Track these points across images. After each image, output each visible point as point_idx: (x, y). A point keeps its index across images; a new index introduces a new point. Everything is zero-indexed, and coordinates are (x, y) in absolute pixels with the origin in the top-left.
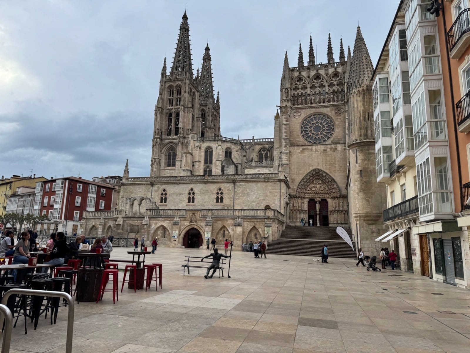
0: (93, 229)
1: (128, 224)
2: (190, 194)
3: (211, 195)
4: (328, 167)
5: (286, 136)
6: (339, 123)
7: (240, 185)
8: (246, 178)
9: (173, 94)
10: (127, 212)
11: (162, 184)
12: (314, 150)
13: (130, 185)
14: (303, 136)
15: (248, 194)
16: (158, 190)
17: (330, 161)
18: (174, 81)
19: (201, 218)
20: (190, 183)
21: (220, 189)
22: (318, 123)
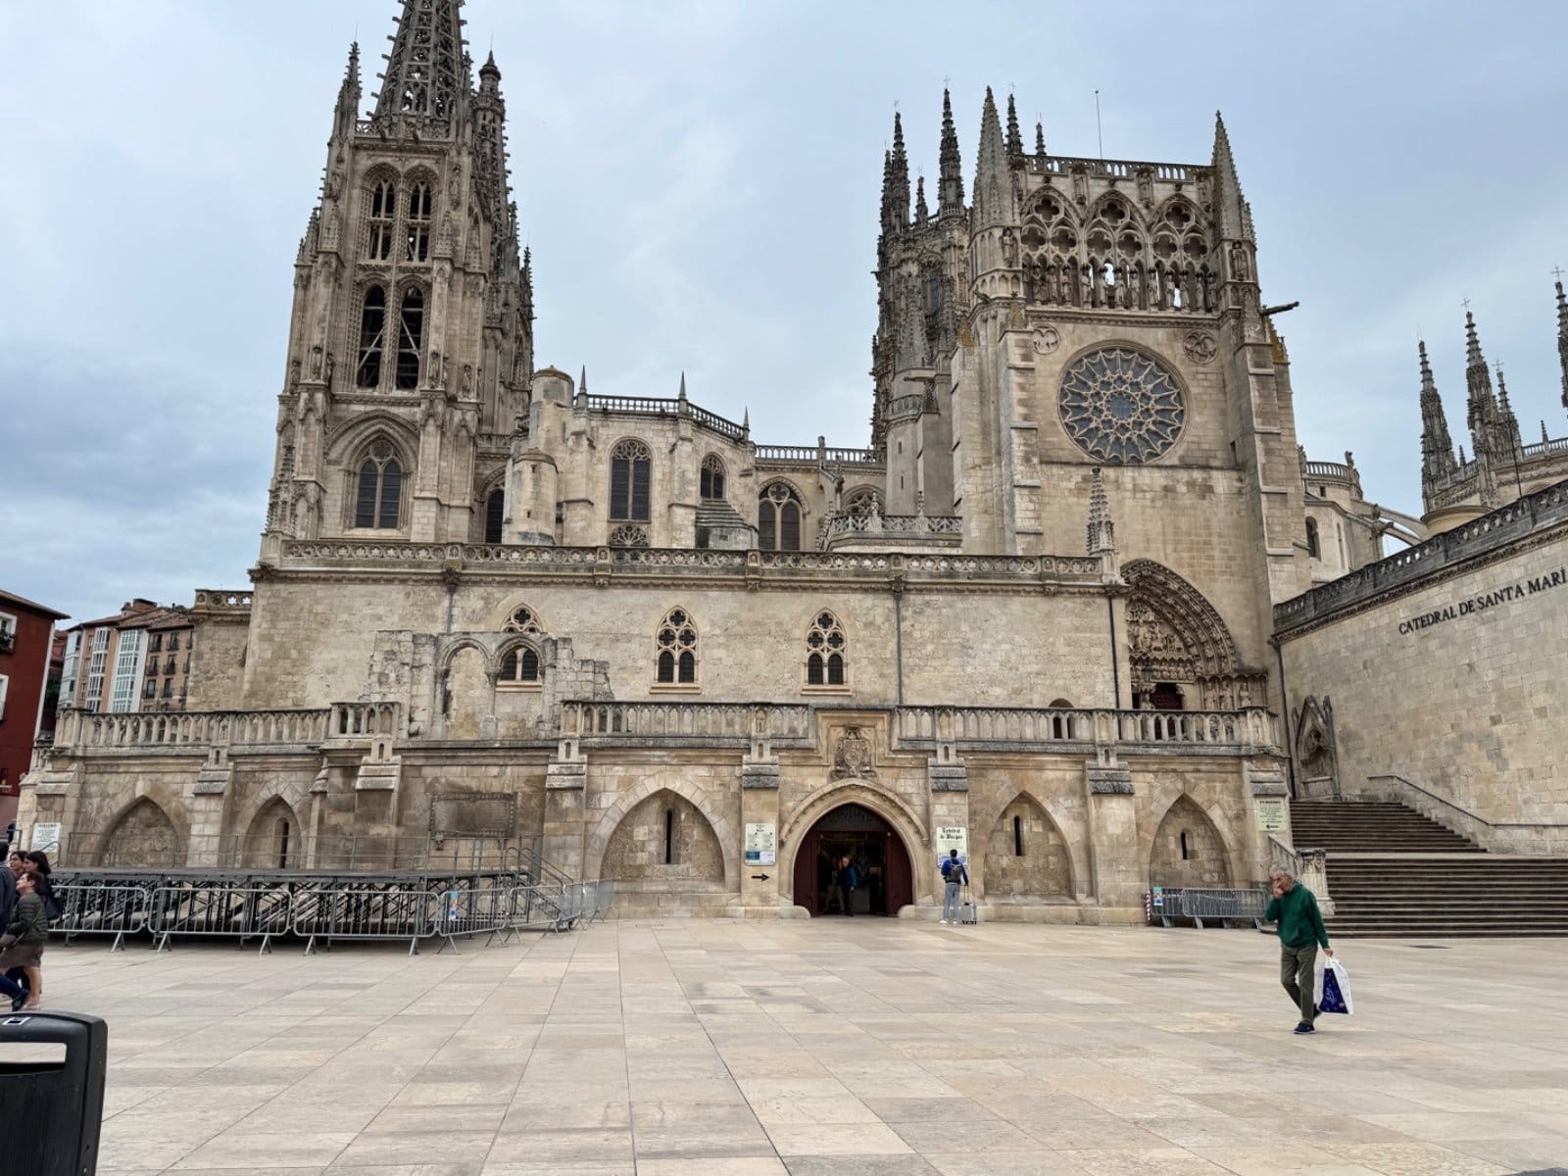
0: (132, 820)
1: (439, 787)
2: (666, 637)
3: (784, 647)
4: (1185, 555)
5: (1026, 418)
6: (1201, 390)
7: (927, 604)
8: (951, 573)
9: (390, 209)
10: (419, 716)
11: (513, 584)
12: (1129, 486)
13: (316, 580)
14: (1070, 428)
15: (965, 647)
16: (489, 613)
17: (1189, 534)
18: (400, 149)
19: (896, 751)
20: (667, 587)
21: (826, 620)
22: (1124, 382)
